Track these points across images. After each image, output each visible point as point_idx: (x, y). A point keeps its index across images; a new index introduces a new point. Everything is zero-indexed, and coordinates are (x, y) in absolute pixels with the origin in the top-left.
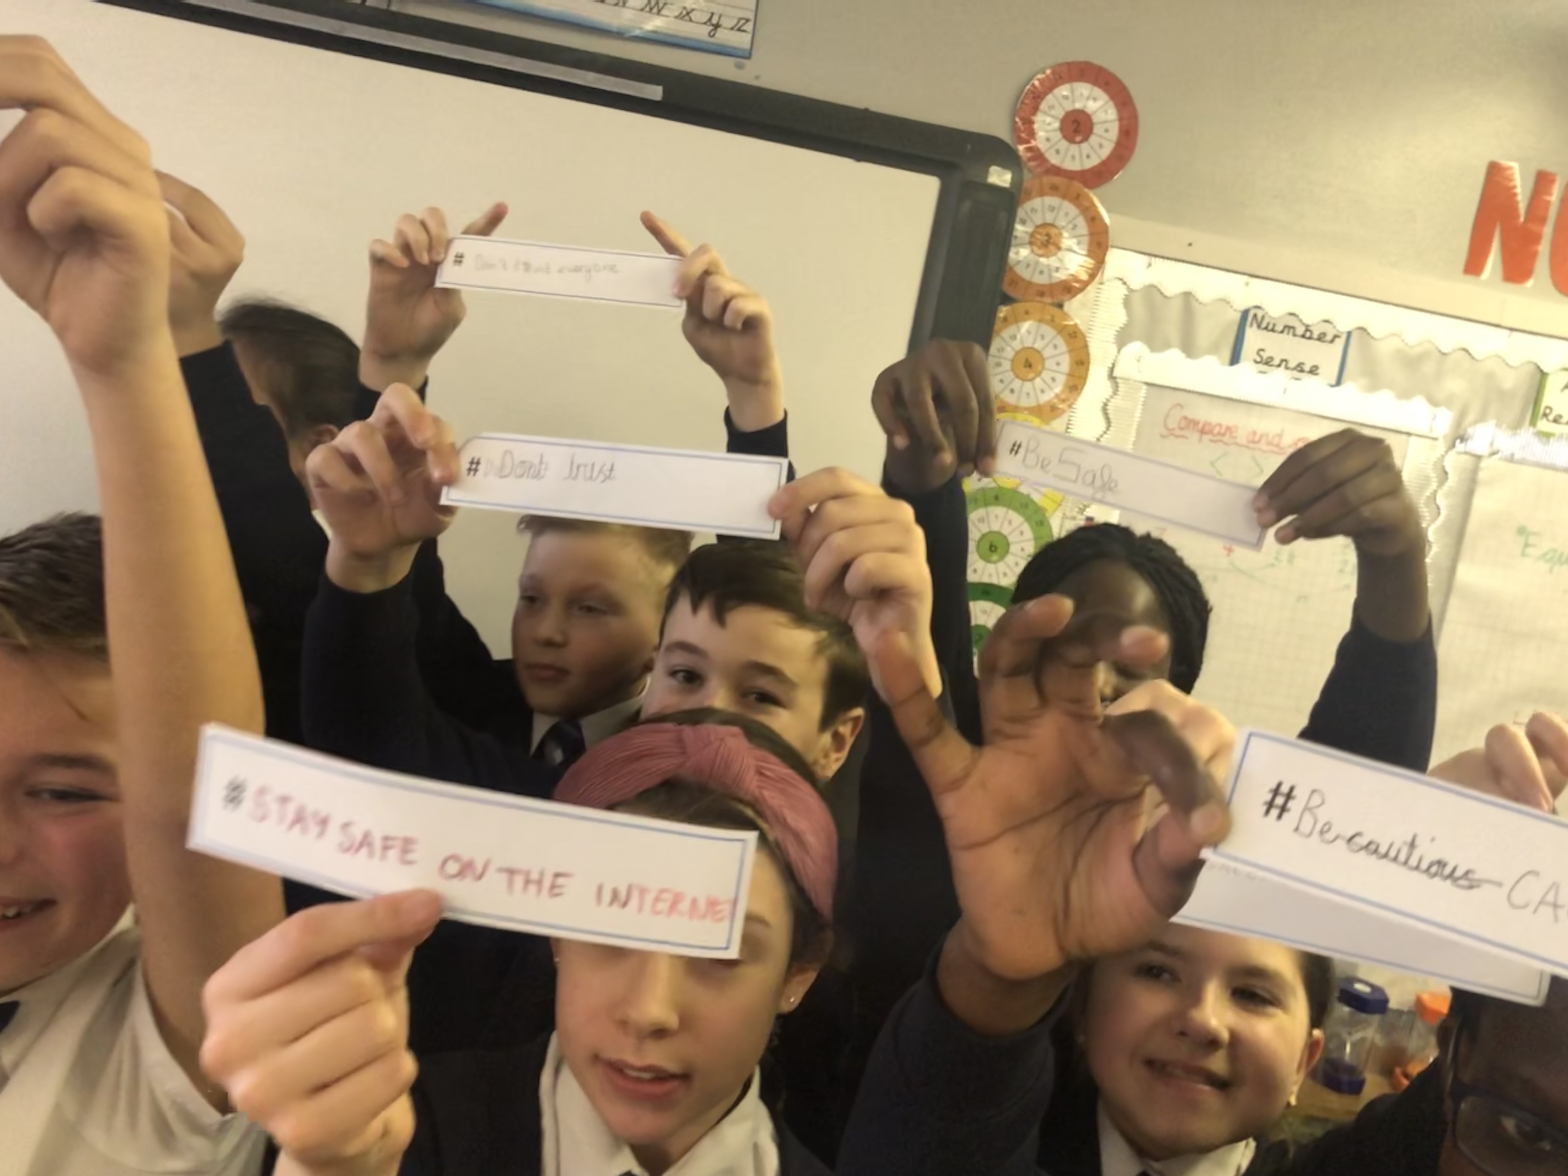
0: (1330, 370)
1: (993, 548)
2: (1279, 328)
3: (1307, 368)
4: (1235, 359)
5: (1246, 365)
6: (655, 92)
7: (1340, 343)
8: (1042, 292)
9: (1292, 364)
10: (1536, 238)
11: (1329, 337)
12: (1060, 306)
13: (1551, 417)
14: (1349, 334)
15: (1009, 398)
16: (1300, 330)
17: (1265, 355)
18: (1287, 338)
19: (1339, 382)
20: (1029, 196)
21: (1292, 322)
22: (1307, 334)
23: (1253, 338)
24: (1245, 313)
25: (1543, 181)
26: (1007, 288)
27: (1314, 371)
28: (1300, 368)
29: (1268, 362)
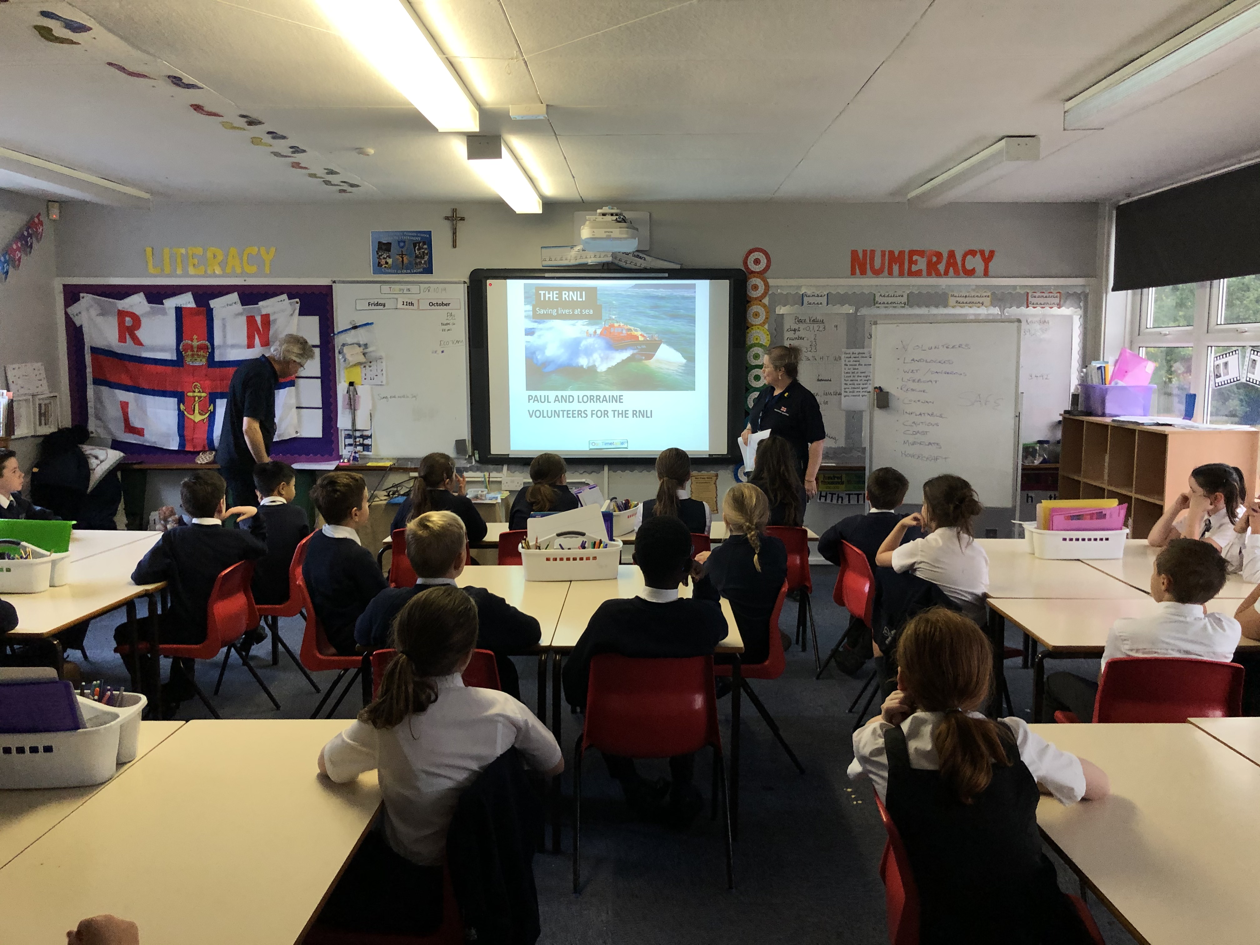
0: (825, 303)
1: (756, 357)
2: (811, 296)
4: (803, 305)
5: (805, 305)
6: (666, 275)
7: (826, 296)
8: (756, 299)
9: (816, 303)
10: (866, 264)
11: (823, 295)
12: (761, 301)
13: (878, 303)
14: (827, 294)
15: (754, 323)
16: (816, 295)
18: (813, 298)
19: (827, 305)
20: (750, 278)
21: (814, 294)
22: (818, 296)
23: (806, 300)
24: (802, 294)
25: (865, 252)
26: (748, 299)
27: (821, 304)
28: (818, 304)
29: (810, 304)
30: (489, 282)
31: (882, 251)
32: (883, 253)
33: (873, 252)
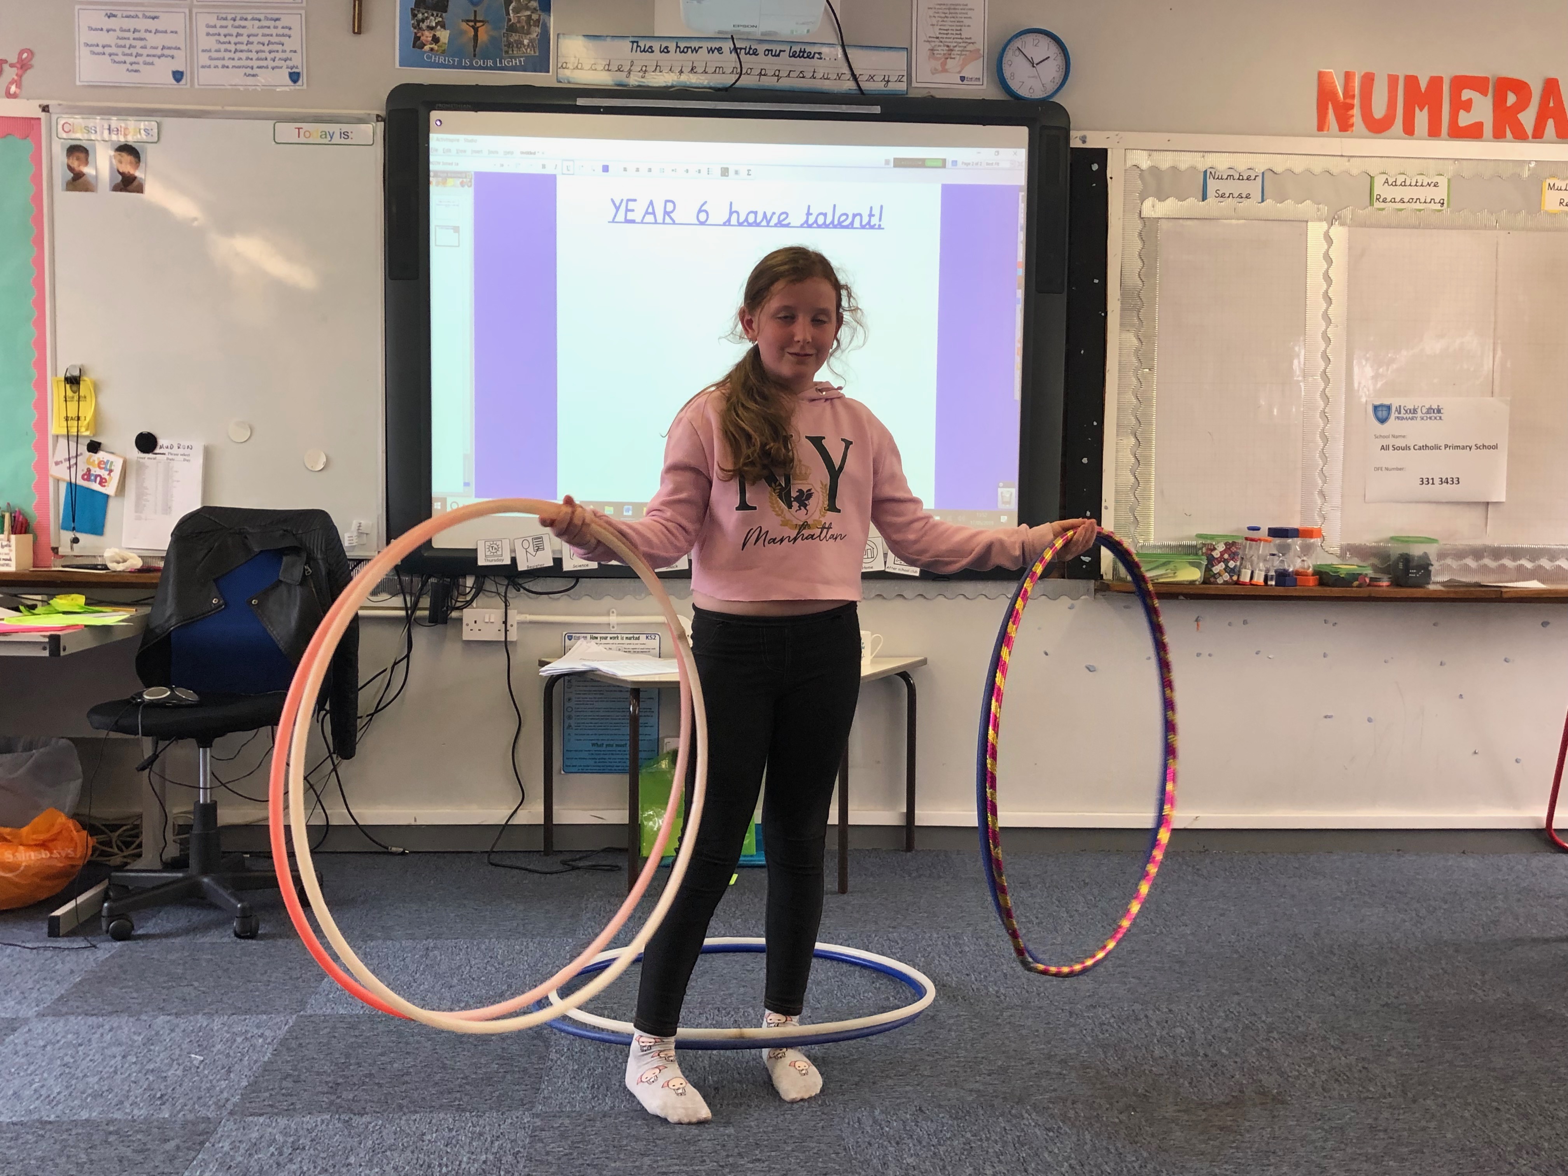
2: (1225, 177)
3: (1244, 196)
4: (1204, 197)
5: (1211, 199)
6: (878, 110)
7: (1259, 179)
9: (1236, 195)
10: (1352, 107)
11: (1253, 177)
13: (1381, 200)
14: (1263, 173)
16: (1237, 176)
17: (1220, 193)
18: (1230, 181)
19: (1263, 201)
21: (1231, 172)
23: (1212, 185)
24: (1205, 172)
25: (1348, 76)
28: (1240, 196)
29: (1222, 196)
30: (435, 115)
31: (1389, 76)
32: (1393, 80)
33: (1368, 79)
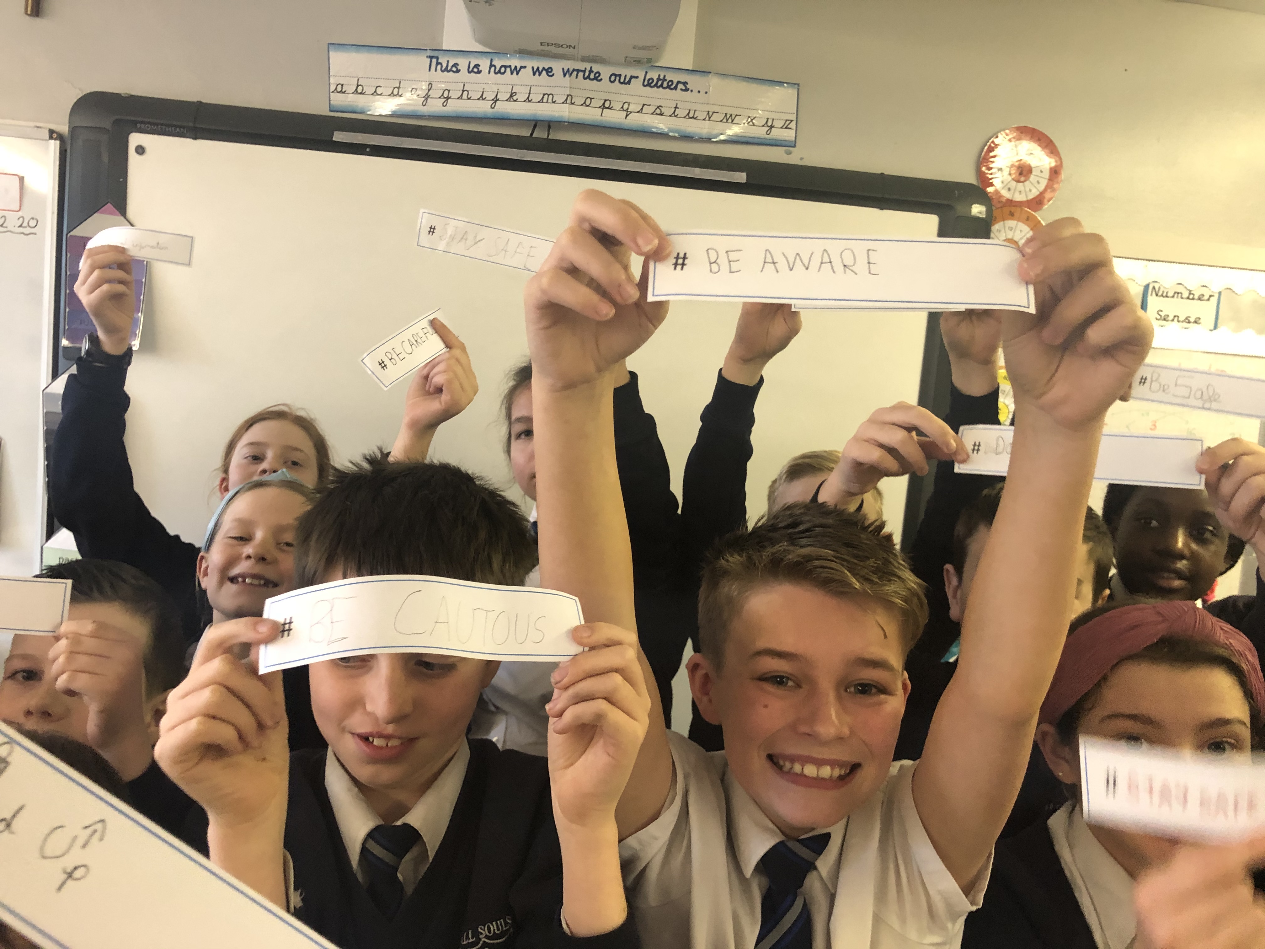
0: (1208, 320)
2: (1171, 294)
3: (1192, 320)
6: (742, 177)
7: (1214, 300)
9: (1181, 319)
11: (1206, 297)
14: (1220, 293)
16: (1186, 294)
17: (1162, 314)
18: (1177, 300)
19: (1215, 328)
21: (1180, 289)
22: (1190, 297)
23: (1154, 303)
24: (1147, 287)
27: (1196, 321)
28: (1187, 320)
30: (135, 139)
